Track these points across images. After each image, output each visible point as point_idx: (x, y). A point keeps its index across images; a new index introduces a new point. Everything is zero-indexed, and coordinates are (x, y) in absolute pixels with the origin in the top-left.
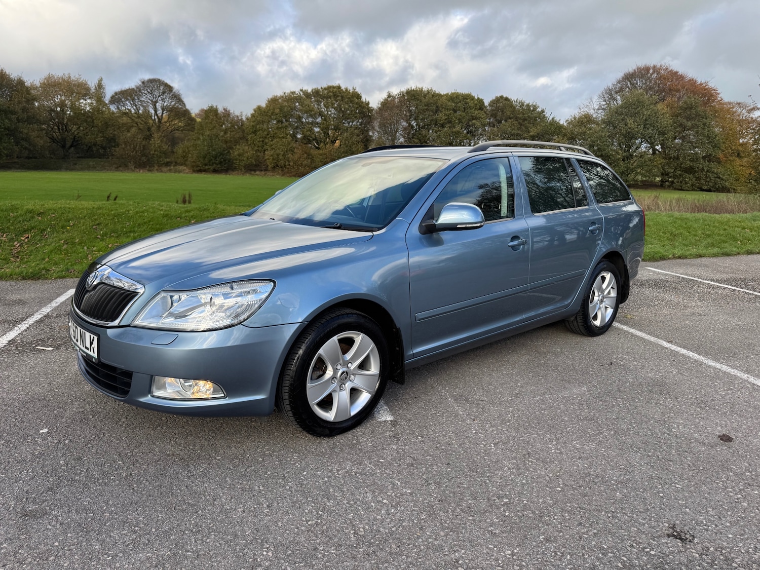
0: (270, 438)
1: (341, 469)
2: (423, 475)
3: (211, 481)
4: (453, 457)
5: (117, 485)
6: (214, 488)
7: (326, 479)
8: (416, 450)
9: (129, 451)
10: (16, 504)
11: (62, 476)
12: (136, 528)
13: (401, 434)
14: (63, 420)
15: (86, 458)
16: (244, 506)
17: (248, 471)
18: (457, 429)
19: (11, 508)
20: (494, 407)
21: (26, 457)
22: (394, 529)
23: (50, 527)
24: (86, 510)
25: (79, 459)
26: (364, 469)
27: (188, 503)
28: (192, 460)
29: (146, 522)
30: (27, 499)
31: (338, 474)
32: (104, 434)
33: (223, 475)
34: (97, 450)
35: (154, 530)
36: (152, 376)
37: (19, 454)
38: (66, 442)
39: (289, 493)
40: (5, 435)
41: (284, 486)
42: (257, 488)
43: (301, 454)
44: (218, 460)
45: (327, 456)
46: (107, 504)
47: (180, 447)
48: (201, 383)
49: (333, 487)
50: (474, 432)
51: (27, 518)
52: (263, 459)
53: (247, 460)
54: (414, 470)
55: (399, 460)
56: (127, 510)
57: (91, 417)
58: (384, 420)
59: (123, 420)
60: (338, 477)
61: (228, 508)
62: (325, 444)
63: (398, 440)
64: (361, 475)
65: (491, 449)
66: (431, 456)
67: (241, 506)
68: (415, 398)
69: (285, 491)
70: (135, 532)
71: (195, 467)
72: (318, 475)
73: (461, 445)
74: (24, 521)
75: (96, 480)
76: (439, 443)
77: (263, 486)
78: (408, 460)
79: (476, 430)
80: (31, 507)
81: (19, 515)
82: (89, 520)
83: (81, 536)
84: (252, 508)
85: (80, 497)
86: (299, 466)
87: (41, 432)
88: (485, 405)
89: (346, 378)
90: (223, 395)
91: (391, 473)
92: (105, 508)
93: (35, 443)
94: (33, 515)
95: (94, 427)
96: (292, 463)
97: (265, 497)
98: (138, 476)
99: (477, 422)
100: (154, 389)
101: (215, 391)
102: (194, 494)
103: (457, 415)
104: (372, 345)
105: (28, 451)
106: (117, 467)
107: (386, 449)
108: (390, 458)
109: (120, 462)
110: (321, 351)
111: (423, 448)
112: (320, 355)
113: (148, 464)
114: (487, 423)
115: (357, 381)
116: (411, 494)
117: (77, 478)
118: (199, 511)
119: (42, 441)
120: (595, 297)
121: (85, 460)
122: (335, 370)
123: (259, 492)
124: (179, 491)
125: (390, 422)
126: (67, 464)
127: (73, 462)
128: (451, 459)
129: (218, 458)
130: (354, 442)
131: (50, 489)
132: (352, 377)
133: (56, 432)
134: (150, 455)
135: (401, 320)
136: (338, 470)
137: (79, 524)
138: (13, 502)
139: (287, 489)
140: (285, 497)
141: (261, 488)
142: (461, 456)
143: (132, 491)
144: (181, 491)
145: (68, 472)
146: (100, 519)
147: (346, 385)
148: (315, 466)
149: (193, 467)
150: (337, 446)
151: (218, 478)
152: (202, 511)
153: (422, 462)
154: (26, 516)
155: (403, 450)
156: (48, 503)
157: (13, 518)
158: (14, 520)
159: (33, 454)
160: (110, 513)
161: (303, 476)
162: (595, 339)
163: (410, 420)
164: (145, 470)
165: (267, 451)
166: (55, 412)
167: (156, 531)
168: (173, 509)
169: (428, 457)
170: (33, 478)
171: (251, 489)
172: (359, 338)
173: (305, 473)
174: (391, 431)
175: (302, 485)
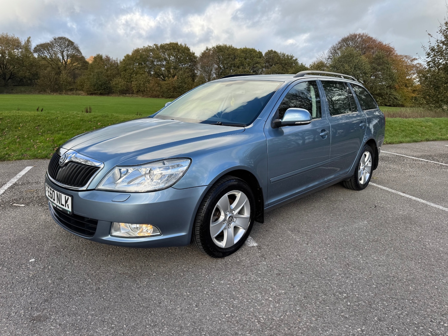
0: (184, 260)
1: (236, 279)
2: (288, 280)
3: (154, 290)
4: (303, 268)
5: (92, 296)
6: (157, 295)
7: (228, 286)
8: (278, 264)
9: (93, 272)
10: (24, 312)
11: (52, 291)
12: (113, 325)
13: (266, 255)
14: (44, 252)
15: (66, 278)
16: (181, 306)
17: (176, 282)
18: (299, 250)
19: (22, 315)
20: (316, 235)
21: (24, 278)
22: (282, 317)
23: (53, 328)
24: (75, 314)
25: (61, 279)
26: (250, 278)
27: (143, 306)
28: (137, 276)
29: (118, 321)
30: (31, 308)
31: (235, 282)
32: (74, 261)
33: (160, 285)
34: (72, 272)
35: (125, 326)
36: (112, 222)
37: (19, 277)
38: (50, 267)
39: (207, 296)
40: (6, 264)
41: (202, 292)
42: (185, 294)
43: (207, 270)
44: (154, 276)
45: (224, 270)
46: (88, 309)
47: (127, 268)
48: (144, 226)
49: (234, 291)
50: (310, 251)
51: (35, 322)
52: (184, 274)
53: (173, 275)
54: (281, 278)
55: (270, 272)
56: (103, 312)
57: (62, 250)
58: (252, 245)
59: (84, 251)
60: (236, 284)
61: (171, 308)
62: (220, 262)
63: (265, 258)
64: (249, 282)
65: (324, 262)
66: (289, 268)
67: (178, 306)
68: (267, 231)
69: (204, 295)
70: (113, 328)
71: (140, 281)
72: (222, 283)
73: (305, 260)
74: (33, 323)
75: (76, 293)
76: (291, 260)
77: (189, 292)
78: (276, 272)
79: (311, 250)
80: (36, 314)
81: (29, 320)
82: (79, 321)
83: (76, 333)
84: (187, 308)
85: (68, 305)
86: (208, 278)
87: (30, 261)
88: (311, 234)
89: (232, 220)
90: (159, 233)
91: (268, 280)
92: (87, 312)
93: (28, 269)
94: (39, 319)
95: (66, 256)
96: (203, 275)
97: (193, 300)
98: (104, 289)
99: (309, 245)
100: (113, 231)
101: (154, 231)
102: (145, 300)
103: (296, 242)
104: (246, 199)
105: (24, 275)
106: (88, 283)
107: (260, 265)
108: (264, 270)
109: (90, 280)
110: (218, 204)
111: (282, 263)
112: (218, 206)
113: (109, 281)
114: (316, 246)
115: (237, 222)
116: (285, 293)
117: (63, 292)
118: (151, 311)
119: (33, 267)
120: (361, 167)
121: (65, 279)
122: (226, 215)
123: (188, 296)
124: (134, 298)
125: (256, 247)
126: (54, 283)
127: (57, 281)
128: (302, 269)
129: (154, 274)
130: (238, 260)
131: (46, 301)
132: (235, 219)
133: (40, 260)
134: (108, 274)
135: (262, 183)
136: (234, 279)
137: (73, 325)
138: (23, 311)
139: (205, 294)
140: (206, 299)
141: (188, 294)
142: (308, 268)
143: (102, 299)
144: (136, 298)
145: (56, 288)
146: (86, 320)
147: (232, 225)
148: (218, 277)
149: (139, 281)
150: (228, 263)
151: (158, 288)
152: (154, 311)
153: (285, 273)
154: (34, 320)
155: (271, 265)
156: (47, 311)
157: (25, 322)
158: (26, 324)
159: (28, 277)
160: (92, 315)
161: (212, 284)
162: (360, 192)
163: (268, 245)
164: (108, 284)
165: (185, 268)
166: (37, 247)
167: (126, 327)
168: (134, 311)
169: (288, 269)
170: (32, 293)
171: (182, 294)
172: (239, 195)
173: (213, 282)
174: (259, 253)
175: (214, 290)
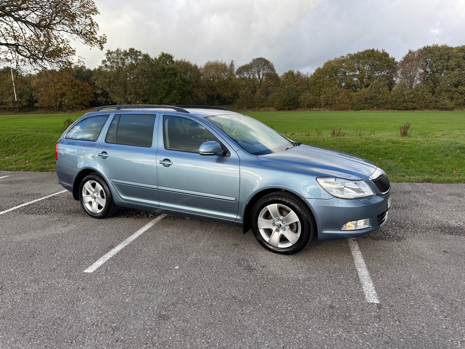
0: (292, 299)
1: (335, 333)
3: (253, 320)
4: (422, 345)
5: (205, 310)
6: (254, 325)
7: (323, 338)
8: (392, 331)
9: (214, 289)
10: (157, 309)
11: (180, 297)
12: (209, 340)
13: (384, 316)
14: (186, 263)
15: (193, 289)
16: (269, 343)
17: (275, 318)
18: (430, 321)
19: (155, 311)
21: (167, 281)
23: (169, 327)
24: (188, 321)
25: (189, 288)
26: (351, 337)
27: (238, 331)
28: (245, 303)
29: (215, 338)
30: (162, 307)
31: (332, 336)
32: (204, 275)
33: (261, 317)
34: (199, 285)
35: (217, 344)
37: (164, 279)
38: (186, 276)
39: (298, 341)
40: (160, 266)
41: (295, 335)
42: (279, 332)
43: (310, 315)
44: (260, 306)
45: (327, 321)
46: (198, 320)
47: (240, 293)
49: (327, 345)
50: (445, 327)
51: (160, 319)
52: (286, 313)
53: (276, 311)
54: (388, 347)
55: (379, 337)
56: (207, 327)
57: (199, 263)
58: (372, 302)
59: (215, 268)
60: (332, 338)
61: (260, 341)
63: (380, 320)
64: (348, 341)
65: (457, 345)
66: (404, 339)
67: (267, 342)
68: (399, 289)
69: (295, 339)
70: (208, 343)
71: (246, 308)
72: (319, 333)
73: (431, 336)
74: (159, 319)
75: (195, 304)
76: (413, 330)
77: (283, 332)
78: (385, 338)
79: (446, 326)
80: (164, 313)
81: (157, 316)
82: (188, 328)
83: (182, 337)
84: (274, 346)
85: (186, 312)
86: (307, 323)
87: (176, 268)
88: (459, 306)
91: (371, 345)
92: (196, 322)
93: (172, 274)
94: (163, 317)
95: (200, 270)
96: (303, 319)
97: (283, 340)
98: (215, 306)
99: (448, 319)
102: (242, 326)
103: (431, 310)
105: (168, 278)
106: (206, 298)
107: (370, 326)
108: (371, 333)
109: (208, 295)
111: (399, 331)
113: (222, 300)
114: (458, 322)
117: (186, 300)
118: (243, 339)
119: (175, 273)
121: (192, 290)
123: (280, 335)
124: (235, 322)
125: (376, 305)
126: (184, 290)
127: (186, 289)
128: (421, 346)
129: (260, 305)
130: (348, 314)
131: (173, 304)
133: (182, 269)
134: (224, 294)
136: (333, 333)
137: (183, 330)
138: (156, 308)
139: (296, 338)
140: (295, 344)
141: (281, 333)
142: (430, 346)
143: (211, 315)
145: (183, 295)
146: (193, 329)
148: (318, 326)
149: (245, 308)
150: (335, 314)
151: (257, 319)
152: (245, 339)
153: (396, 343)
154: (160, 317)
155: (383, 329)
156: (171, 312)
157: (155, 317)
158: (155, 318)
159: (170, 280)
160: (198, 327)
161: (308, 331)
163: (392, 306)
164: (220, 303)
165: (289, 307)
166: (184, 257)
167: (218, 345)
168: (230, 333)
169: (402, 340)
170: (167, 295)
171: (275, 332)
173: (310, 329)
174: (376, 312)
175: (307, 337)
